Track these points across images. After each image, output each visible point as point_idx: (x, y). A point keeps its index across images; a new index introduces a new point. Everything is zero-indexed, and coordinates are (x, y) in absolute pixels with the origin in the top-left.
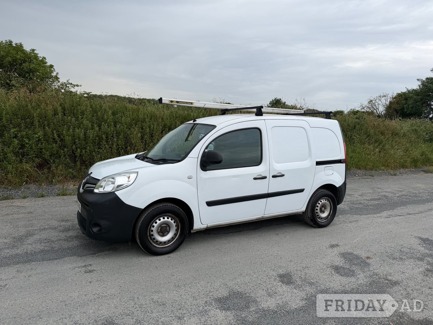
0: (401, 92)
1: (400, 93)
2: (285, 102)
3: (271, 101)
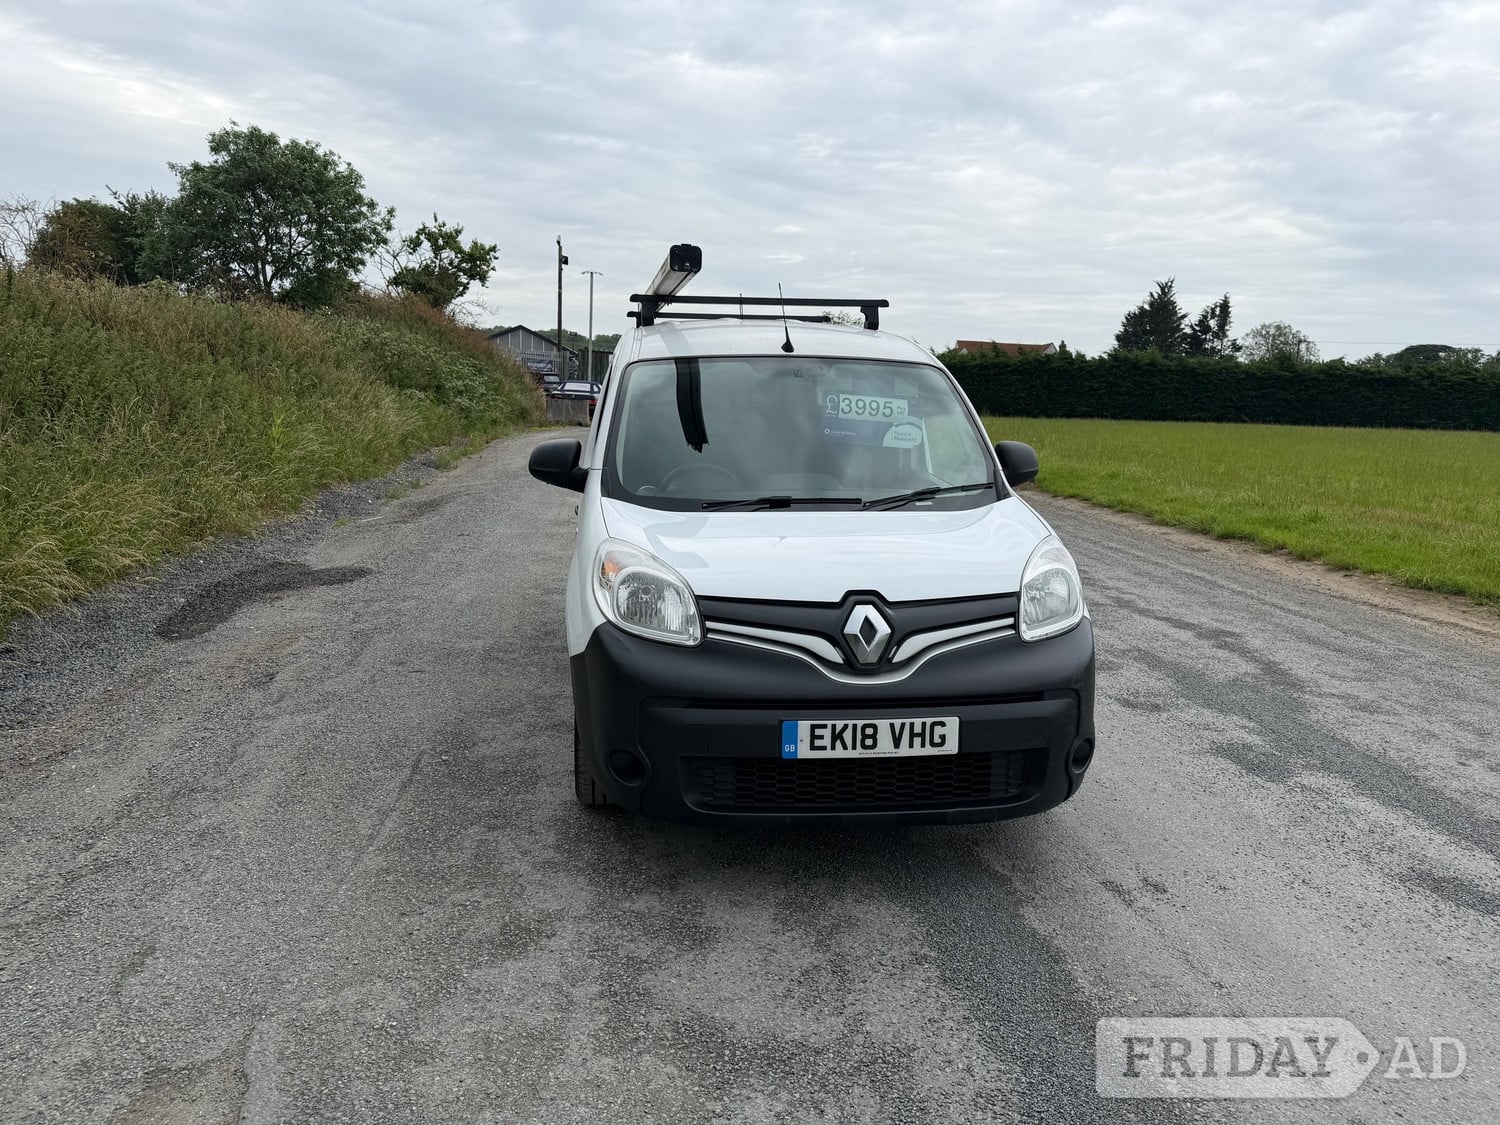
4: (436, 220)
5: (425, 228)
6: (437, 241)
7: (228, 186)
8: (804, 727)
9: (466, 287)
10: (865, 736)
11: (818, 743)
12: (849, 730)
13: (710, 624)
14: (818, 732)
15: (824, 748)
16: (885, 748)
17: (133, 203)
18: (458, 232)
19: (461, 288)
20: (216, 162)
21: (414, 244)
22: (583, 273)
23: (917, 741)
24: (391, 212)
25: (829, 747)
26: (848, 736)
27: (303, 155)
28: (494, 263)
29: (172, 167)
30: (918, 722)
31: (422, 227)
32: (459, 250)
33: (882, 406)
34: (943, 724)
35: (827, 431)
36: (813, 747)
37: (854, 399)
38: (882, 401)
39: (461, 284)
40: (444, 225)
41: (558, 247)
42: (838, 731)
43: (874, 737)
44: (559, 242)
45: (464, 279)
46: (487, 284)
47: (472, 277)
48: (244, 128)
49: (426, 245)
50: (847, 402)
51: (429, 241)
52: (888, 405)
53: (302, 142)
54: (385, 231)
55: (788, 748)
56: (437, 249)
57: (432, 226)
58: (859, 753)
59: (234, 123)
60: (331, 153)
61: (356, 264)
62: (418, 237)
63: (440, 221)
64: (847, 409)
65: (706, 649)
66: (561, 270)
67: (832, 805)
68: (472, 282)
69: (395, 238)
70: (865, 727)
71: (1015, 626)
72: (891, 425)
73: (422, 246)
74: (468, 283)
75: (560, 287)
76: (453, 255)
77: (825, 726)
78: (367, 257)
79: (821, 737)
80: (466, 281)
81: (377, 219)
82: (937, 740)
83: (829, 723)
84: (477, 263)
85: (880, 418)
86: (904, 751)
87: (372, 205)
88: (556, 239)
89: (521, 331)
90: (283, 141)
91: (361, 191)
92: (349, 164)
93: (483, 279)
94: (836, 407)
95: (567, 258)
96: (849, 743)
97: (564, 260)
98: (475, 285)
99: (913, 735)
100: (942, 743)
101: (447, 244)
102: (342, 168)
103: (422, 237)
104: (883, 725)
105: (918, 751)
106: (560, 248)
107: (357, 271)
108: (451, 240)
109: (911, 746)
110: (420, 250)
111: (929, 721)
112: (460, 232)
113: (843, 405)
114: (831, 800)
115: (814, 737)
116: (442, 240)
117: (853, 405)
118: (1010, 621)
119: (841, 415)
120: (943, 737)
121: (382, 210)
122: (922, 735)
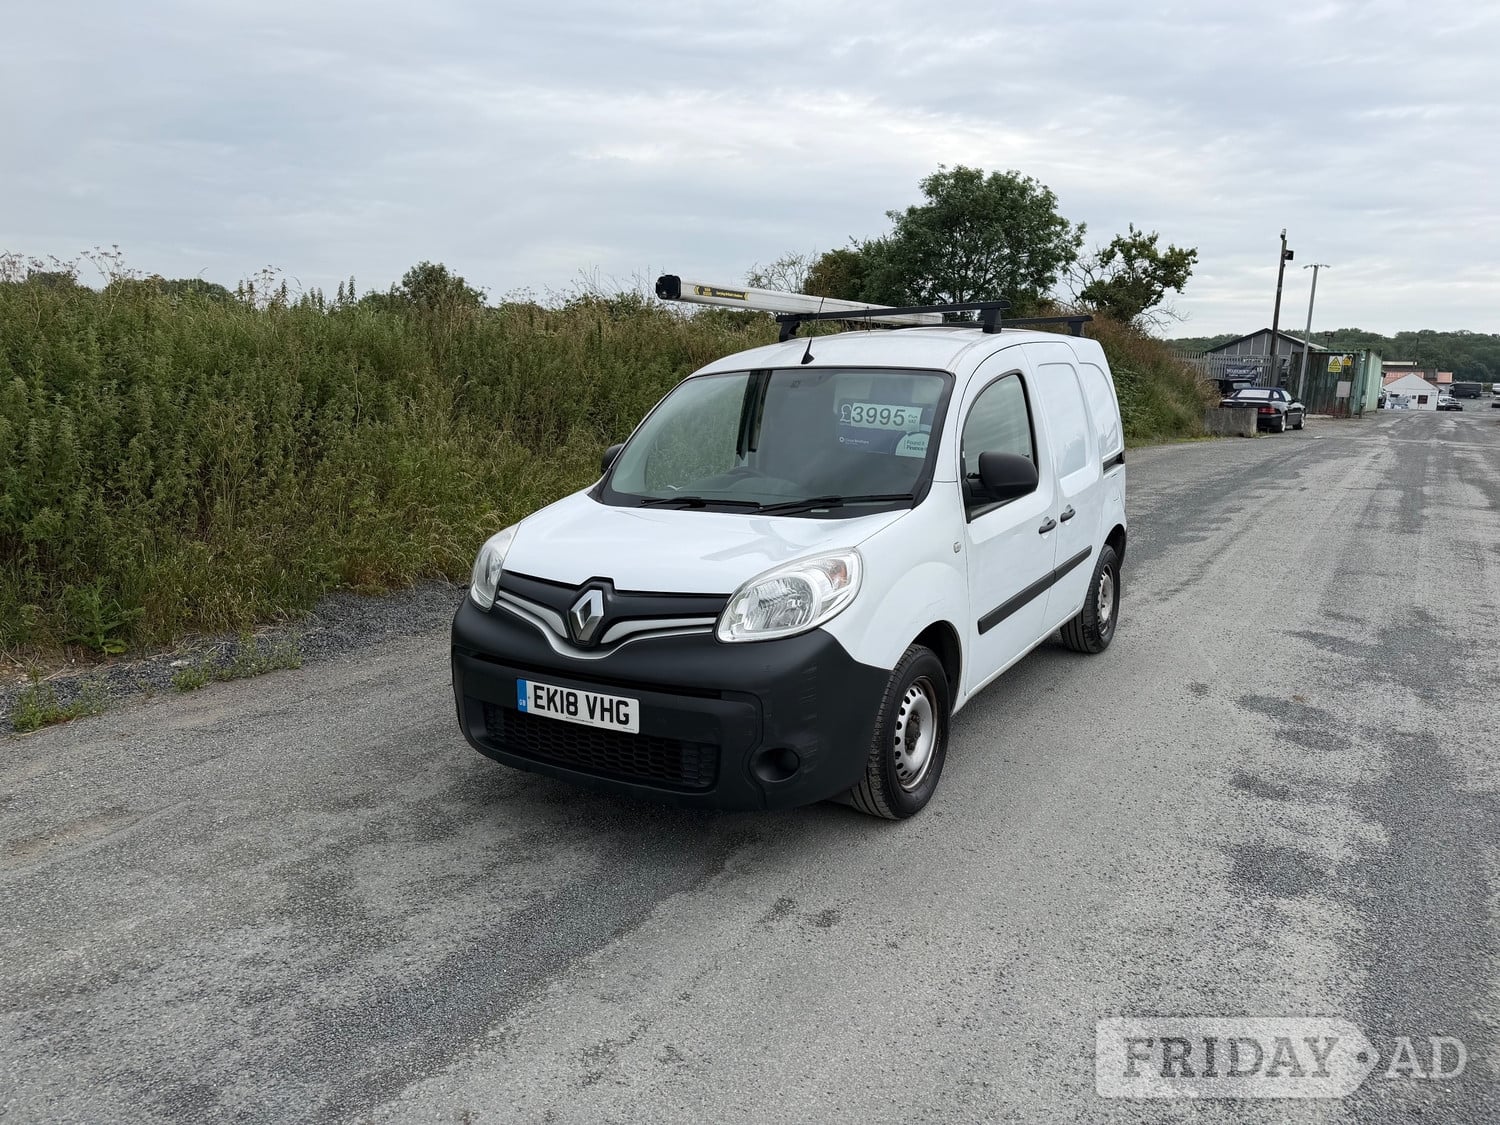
0: (833, 251)
1: (831, 252)
2: (461, 280)
3: (408, 275)
4: (1131, 231)
5: (1119, 240)
6: (1129, 251)
7: (931, 226)
8: (530, 685)
9: (1160, 295)
10: (569, 704)
11: (540, 702)
12: (559, 694)
13: (502, 593)
14: (539, 692)
15: (543, 707)
16: (583, 717)
17: (868, 249)
18: (1153, 240)
19: (1155, 297)
20: (931, 203)
21: (1107, 257)
22: (1306, 267)
23: (607, 715)
24: (1081, 228)
25: (546, 707)
26: (557, 699)
27: (1004, 185)
28: (1192, 267)
29: (889, 214)
30: (607, 698)
31: (1116, 239)
32: (1153, 258)
33: (892, 415)
34: (626, 704)
35: (842, 439)
36: (537, 706)
37: (866, 407)
38: (893, 409)
39: (1154, 292)
40: (1140, 234)
41: (1281, 242)
42: (551, 694)
43: (575, 704)
44: (1283, 237)
45: (1157, 287)
46: (1183, 290)
47: (1167, 284)
48: (950, 169)
49: (1119, 256)
50: (859, 410)
51: (1122, 251)
52: (899, 413)
53: (1003, 173)
54: (1074, 247)
55: (522, 703)
56: (1129, 259)
57: (1126, 237)
58: (564, 717)
59: (943, 166)
60: (1030, 179)
61: (1044, 282)
62: (1112, 251)
63: (1136, 231)
64: (858, 418)
65: (491, 613)
66: (1283, 266)
68: (1166, 289)
69: (1087, 252)
70: (569, 694)
71: (715, 626)
72: (903, 434)
73: (1116, 258)
74: (1162, 291)
75: (1280, 285)
76: (1146, 263)
77: (544, 689)
78: (1058, 273)
79: (541, 698)
80: (1160, 289)
81: (1068, 237)
82: (622, 718)
83: (546, 686)
84: (1174, 269)
85: (891, 426)
86: (597, 723)
87: (1064, 224)
88: (1280, 232)
89: (1266, 335)
90: (987, 176)
91: (1054, 211)
92: (1045, 187)
93: (1178, 284)
94: (848, 416)
95: (1292, 253)
96: (559, 707)
97: (1288, 255)
98: (1170, 291)
99: (603, 710)
100: (626, 722)
101: (1141, 254)
102: (1039, 192)
103: (1116, 250)
104: (581, 695)
105: (607, 725)
106: (1285, 243)
107: (1046, 288)
108: (1145, 248)
109: (602, 719)
110: (1113, 262)
111: (616, 699)
112: (1155, 239)
113: (854, 414)
115: (537, 697)
116: (1136, 248)
117: (864, 414)
118: (712, 620)
119: (853, 424)
120: (626, 716)
121: (1073, 229)
122: (610, 710)
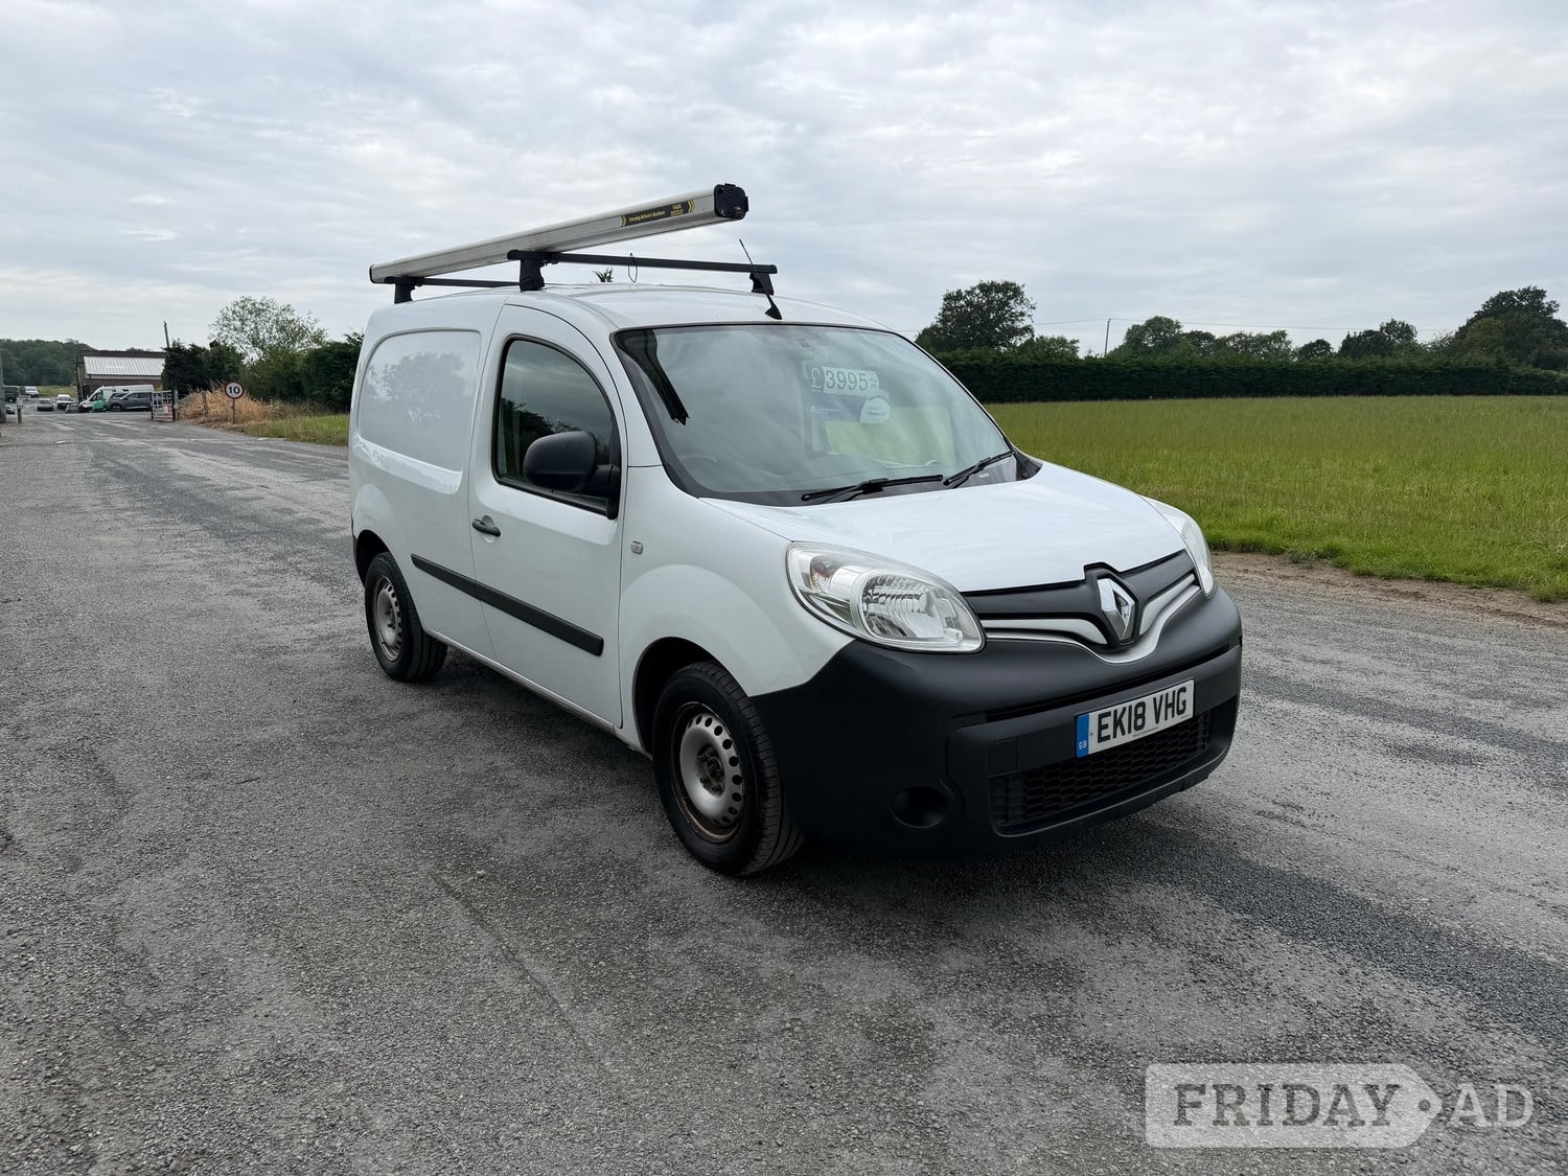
8: (1092, 719)
10: (1137, 717)
11: (1105, 733)
12: (1126, 712)
13: (986, 623)
14: (1104, 721)
15: (1109, 738)
16: (1151, 726)
23: (1169, 711)
25: (1112, 736)
26: (1125, 720)
30: (1169, 692)
34: (1183, 690)
36: (1101, 740)
42: (1118, 716)
43: (1142, 716)
55: (1081, 746)
58: (1133, 736)
65: (989, 652)
67: (1100, 798)
70: (1136, 707)
71: (1197, 582)
77: (1108, 714)
79: (1106, 726)
82: (1181, 707)
83: (1112, 709)
86: (1164, 724)
94: (820, 381)
96: (1126, 728)
99: (1167, 706)
100: (1184, 709)
104: (1148, 701)
105: (1172, 721)
109: (1166, 718)
111: (1175, 689)
114: (1099, 793)
115: (1102, 727)
117: (836, 378)
120: (1184, 703)
122: (1172, 705)
